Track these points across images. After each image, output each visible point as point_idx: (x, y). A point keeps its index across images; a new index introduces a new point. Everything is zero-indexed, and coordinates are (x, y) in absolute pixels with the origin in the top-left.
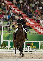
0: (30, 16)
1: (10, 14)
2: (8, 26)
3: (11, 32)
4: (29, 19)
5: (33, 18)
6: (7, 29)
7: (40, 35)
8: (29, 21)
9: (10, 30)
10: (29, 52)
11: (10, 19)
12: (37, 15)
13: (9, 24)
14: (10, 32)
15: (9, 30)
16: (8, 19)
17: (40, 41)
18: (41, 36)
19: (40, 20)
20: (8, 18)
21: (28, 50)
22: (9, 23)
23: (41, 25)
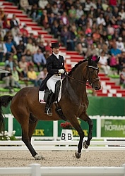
0: (69, 44)
1: (13, 40)
2: (6, 75)
3: (16, 89)
4: (67, 54)
5: (79, 51)
6: (5, 82)
7: (100, 97)
8: (67, 59)
9: (13, 85)
10: (67, 146)
11: (12, 54)
12: (91, 42)
13: (9, 69)
14: (13, 90)
15: (10, 84)
16: (7, 54)
17: (99, 116)
18: (101, 100)
19: (98, 54)
20: (5, 51)
21: (67, 142)
22: (8, 66)
23: (102, 69)
